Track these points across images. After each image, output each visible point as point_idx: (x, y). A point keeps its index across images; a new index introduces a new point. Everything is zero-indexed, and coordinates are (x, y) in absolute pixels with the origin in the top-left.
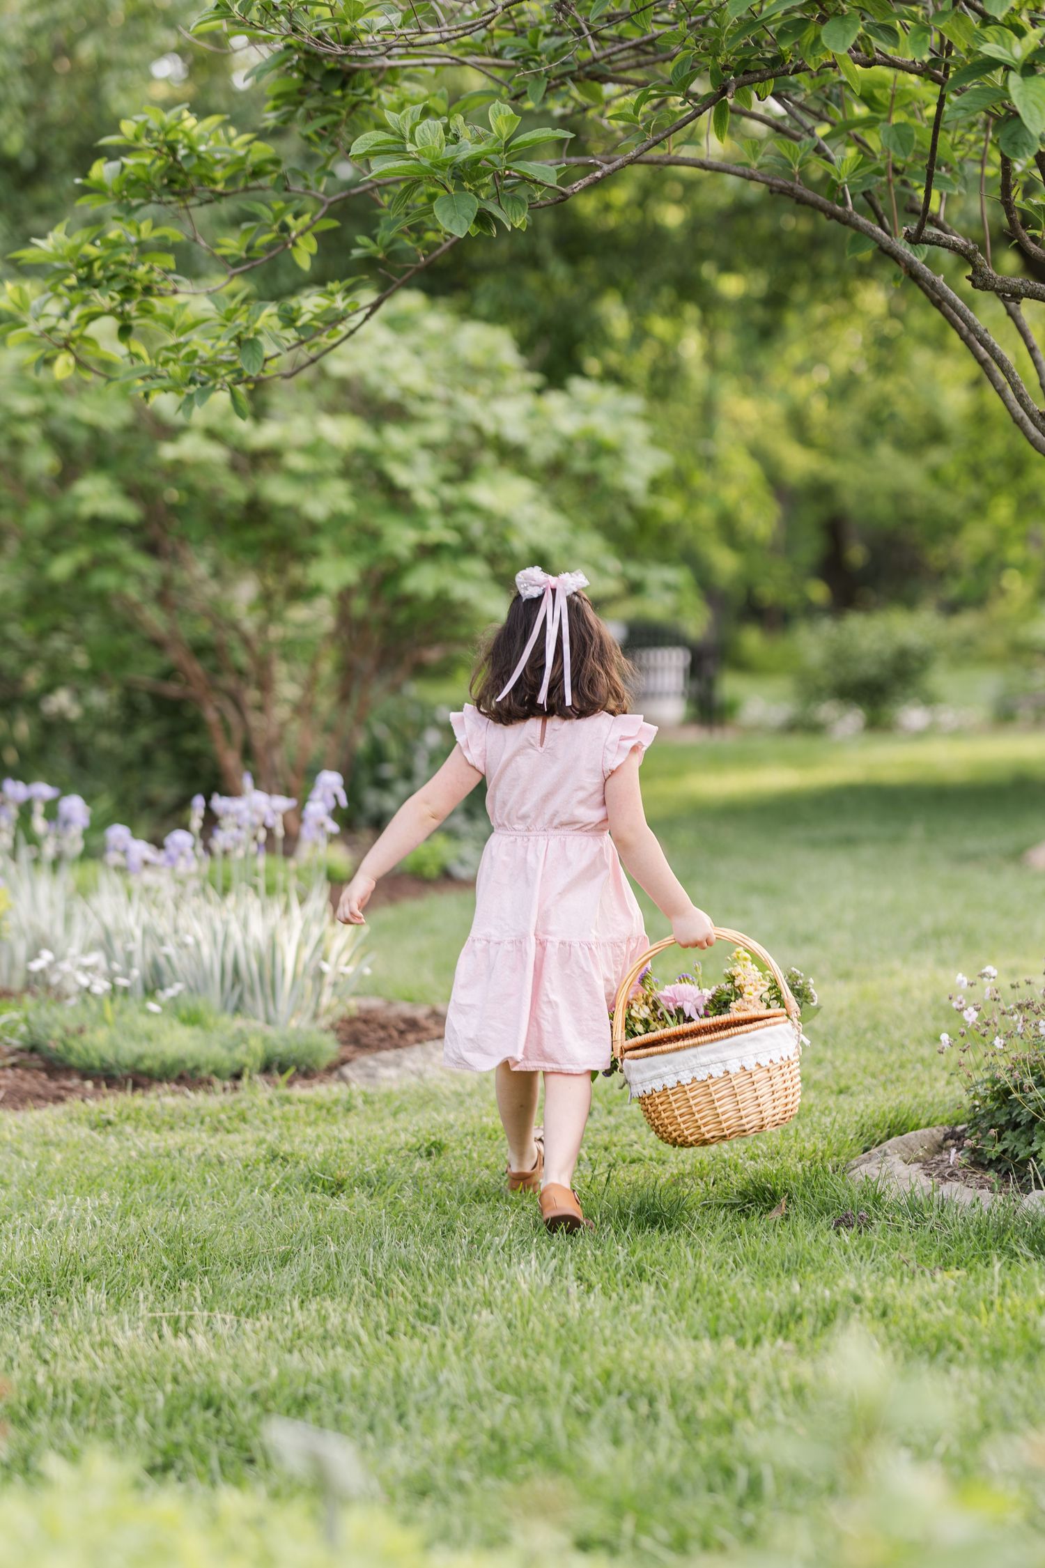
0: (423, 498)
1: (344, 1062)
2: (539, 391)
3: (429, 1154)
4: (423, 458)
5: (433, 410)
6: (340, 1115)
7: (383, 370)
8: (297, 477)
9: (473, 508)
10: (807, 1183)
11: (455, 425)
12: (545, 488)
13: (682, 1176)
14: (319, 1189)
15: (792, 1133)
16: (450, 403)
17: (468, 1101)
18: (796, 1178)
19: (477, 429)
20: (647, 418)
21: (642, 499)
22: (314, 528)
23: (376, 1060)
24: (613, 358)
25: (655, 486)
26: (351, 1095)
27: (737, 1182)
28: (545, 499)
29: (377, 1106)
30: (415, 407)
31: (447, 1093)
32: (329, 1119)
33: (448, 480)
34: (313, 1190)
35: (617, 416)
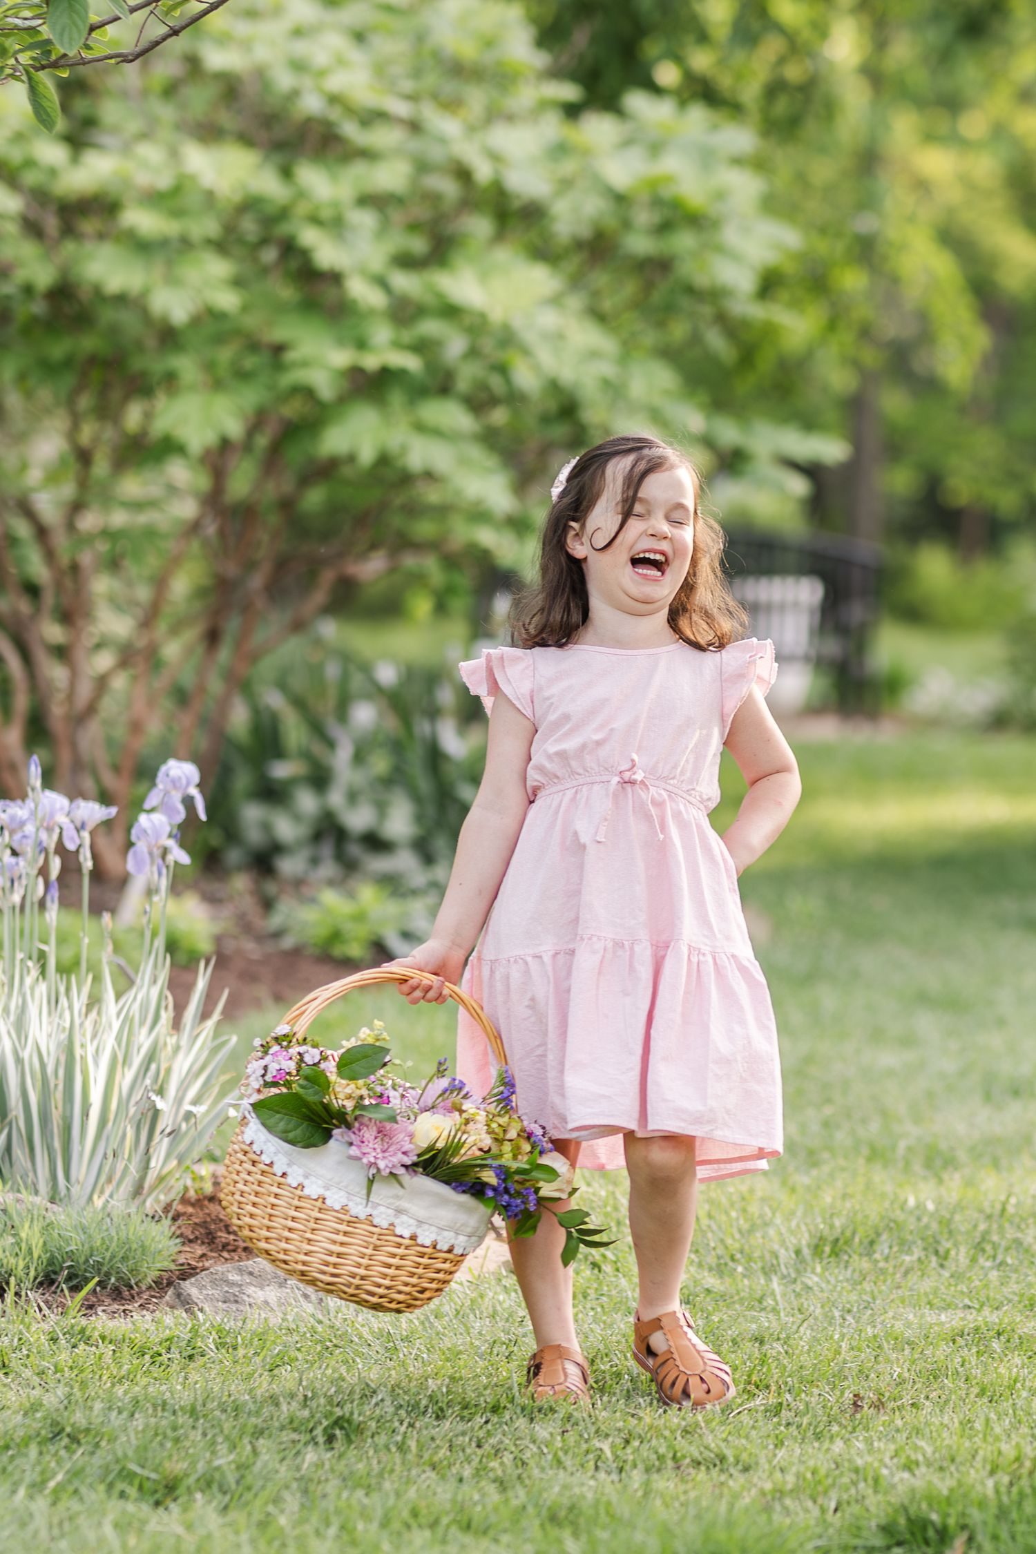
0: (360, 290)
1: (187, 1273)
2: (572, 111)
3: (331, 1439)
4: (365, 220)
5: (383, 137)
6: (175, 1367)
7: (299, 66)
8: (142, 247)
9: (451, 311)
10: (1002, 1514)
11: (422, 166)
12: (576, 282)
13: (779, 1493)
14: (132, 1492)
15: (978, 1426)
16: (415, 127)
17: (403, 1349)
18: (982, 1504)
19: (463, 174)
20: (759, 164)
21: (745, 307)
22: (169, 337)
23: (240, 1271)
24: (702, 60)
25: (769, 285)
26: (194, 1331)
27: (877, 1508)
28: (575, 302)
29: (241, 1352)
30: (350, 130)
31: (365, 1332)
32: (156, 1371)
33: (406, 262)
34: (122, 1495)
35: (706, 158)
